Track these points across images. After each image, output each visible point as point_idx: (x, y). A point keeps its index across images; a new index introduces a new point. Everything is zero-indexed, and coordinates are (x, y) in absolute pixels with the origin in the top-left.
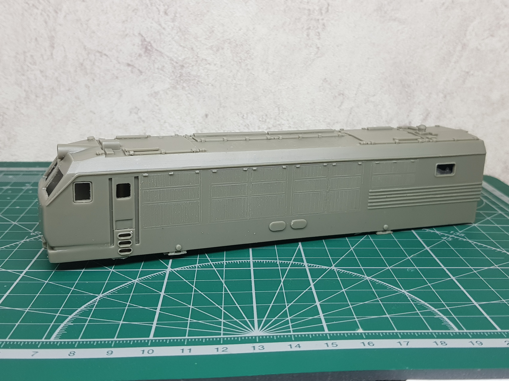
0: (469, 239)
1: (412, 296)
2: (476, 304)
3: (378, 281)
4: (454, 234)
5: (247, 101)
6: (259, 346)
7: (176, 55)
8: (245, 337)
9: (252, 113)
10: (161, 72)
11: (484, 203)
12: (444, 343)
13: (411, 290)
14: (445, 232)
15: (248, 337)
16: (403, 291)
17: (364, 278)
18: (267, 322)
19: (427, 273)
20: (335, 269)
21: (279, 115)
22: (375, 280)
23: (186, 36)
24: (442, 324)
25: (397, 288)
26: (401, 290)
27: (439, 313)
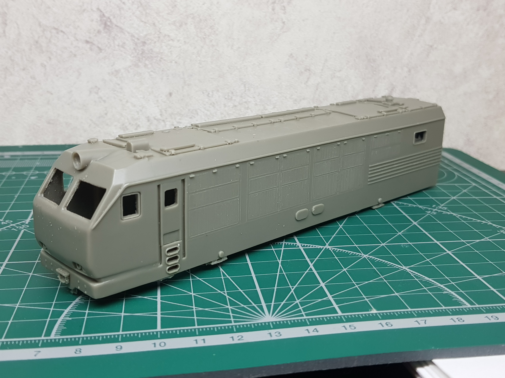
0: (453, 212)
1: (414, 272)
2: (478, 277)
3: (376, 258)
4: (437, 207)
5: (212, 78)
6: (275, 332)
7: (137, 32)
8: (258, 324)
9: (218, 91)
10: (122, 49)
11: (456, 176)
12: (460, 319)
13: (412, 266)
14: (427, 206)
15: (261, 323)
16: (404, 268)
17: (362, 256)
18: (276, 307)
19: (422, 248)
20: (330, 248)
21: (245, 92)
22: (374, 258)
23: (148, 11)
24: (453, 300)
25: (397, 265)
26: (402, 267)
27: (446, 289)
